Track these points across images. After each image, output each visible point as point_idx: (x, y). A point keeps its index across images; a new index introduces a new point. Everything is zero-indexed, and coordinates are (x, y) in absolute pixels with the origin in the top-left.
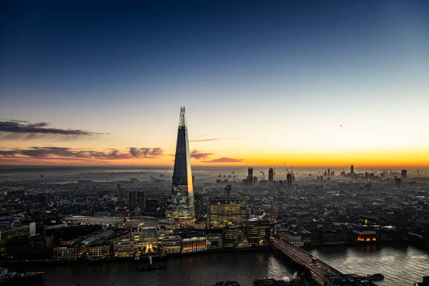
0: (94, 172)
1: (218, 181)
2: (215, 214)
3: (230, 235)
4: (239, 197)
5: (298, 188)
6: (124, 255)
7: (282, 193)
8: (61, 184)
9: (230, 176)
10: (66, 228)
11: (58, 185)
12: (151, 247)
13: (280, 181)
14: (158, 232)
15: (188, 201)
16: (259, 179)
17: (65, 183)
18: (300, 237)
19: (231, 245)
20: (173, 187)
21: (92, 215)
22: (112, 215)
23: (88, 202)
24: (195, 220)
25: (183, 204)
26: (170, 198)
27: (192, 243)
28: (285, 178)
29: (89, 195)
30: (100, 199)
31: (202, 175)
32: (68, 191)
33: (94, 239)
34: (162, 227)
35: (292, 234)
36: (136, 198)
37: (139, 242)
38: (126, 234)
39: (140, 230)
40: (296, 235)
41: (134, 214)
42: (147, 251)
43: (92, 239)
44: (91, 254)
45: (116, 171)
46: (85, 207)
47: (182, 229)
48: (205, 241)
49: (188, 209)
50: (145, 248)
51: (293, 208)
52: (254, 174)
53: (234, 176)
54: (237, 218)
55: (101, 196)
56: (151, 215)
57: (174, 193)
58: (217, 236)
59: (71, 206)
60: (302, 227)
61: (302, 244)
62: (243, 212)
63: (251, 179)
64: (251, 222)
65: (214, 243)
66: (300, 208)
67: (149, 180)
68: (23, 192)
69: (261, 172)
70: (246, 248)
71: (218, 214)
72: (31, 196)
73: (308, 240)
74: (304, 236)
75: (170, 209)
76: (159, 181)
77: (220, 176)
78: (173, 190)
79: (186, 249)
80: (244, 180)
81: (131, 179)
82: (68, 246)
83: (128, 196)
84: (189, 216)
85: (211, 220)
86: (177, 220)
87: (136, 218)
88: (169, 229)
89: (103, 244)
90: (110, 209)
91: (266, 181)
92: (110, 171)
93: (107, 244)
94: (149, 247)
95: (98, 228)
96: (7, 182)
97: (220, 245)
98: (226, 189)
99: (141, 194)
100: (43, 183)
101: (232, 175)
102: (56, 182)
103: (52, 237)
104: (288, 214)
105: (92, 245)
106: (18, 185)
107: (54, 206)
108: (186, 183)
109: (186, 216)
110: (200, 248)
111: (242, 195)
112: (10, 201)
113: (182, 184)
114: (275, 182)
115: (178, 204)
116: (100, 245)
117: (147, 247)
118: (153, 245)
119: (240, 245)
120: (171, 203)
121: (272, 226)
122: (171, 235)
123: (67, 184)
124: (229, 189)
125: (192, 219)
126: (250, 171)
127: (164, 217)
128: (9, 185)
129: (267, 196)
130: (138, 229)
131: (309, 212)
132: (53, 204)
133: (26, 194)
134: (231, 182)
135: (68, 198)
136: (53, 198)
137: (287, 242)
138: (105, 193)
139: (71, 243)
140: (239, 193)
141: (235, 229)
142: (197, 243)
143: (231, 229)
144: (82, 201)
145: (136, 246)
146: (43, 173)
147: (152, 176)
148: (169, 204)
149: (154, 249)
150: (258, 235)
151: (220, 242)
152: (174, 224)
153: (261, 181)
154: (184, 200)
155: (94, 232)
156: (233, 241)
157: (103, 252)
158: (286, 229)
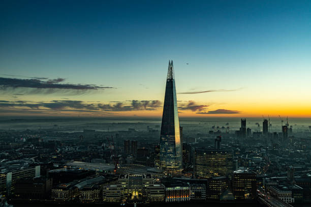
0: (98, 122)
1: (211, 132)
2: (201, 165)
3: (214, 186)
4: (230, 148)
5: (295, 140)
6: (112, 200)
7: (275, 145)
8: (69, 132)
9: (223, 128)
10: (64, 172)
11: (67, 134)
12: (137, 194)
13: (275, 133)
14: (143, 179)
15: (175, 150)
16: (253, 131)
17: (73, 132)
18: (290, 193)
19: (215, 197)
20: (161, 137)
21: (89, 161)
22: (107, 162)
23: (89, 149)
24: (181, 170)
25: (170, 153)
26: (159, 147)
27: (175, 193)
28: (281, 130)
29: (90, 144)
30: (99, 147)
31: (195, 126)
32: (75, 139)
33: (86, 184)
34: (149, 176)
35: (281, 189)
36: (130, 147)
37: (125, 188)
38: (115, 180)
39: (127, 177)
40: (285, 190)
41: (126, 162)
42: (133, 197)
43: (85, 183)
44: (82, 197)
45: (117, 122)
46: (86, 154)
47: (169, 178)
48: (188, 191)
49: (175, 158)
50: (131, 195)
51: (287, 161)
52: (248, 126)
53: (228, 128)
54: (224, 170)
55: (100, 144)
56: (141, 164)
57: (162, 142)
58: (201, 186)
59: (74, 153)
60: (294, 181)
61: (292, 200)
62: (230, 163)
63: (243, 130)
64: (235, 174)
65: (198, 194)
66: (295, 162)
67: (146, 130)
68: (38, 139)
69: (256, 124)
70: (231, 201)
71: (205, 165)
72: (43, 143)
73: (300, 196)
74: (295, 191)
75: (158, 158)
76: (154, 131)
77: (213, 127)
78: (161, 139)
79: (169, 198)
80: (237, 132)
81: (129, 129)
82: (64, 189)
83: (124, 144)
84: (176, 165)
85: (198, 171)
86: (164, 169)
87: (127, 166)
88: (157, 178)
89: (93, 189)
90: (106, 156)
91: (260, 133)
92: (112, 122)
93: (97, 189)
94: (135, 194)
95: (92, 173)
96: (28, 130)
97: (204, 196)
98: (216, 140)
99: (134, 143)
100: (55, 132)
101: (226, 127)
102: (66, 131)
103: (52, 179)
104: (280, 168)
105: (84, 189)
106: (36, 133)
107: (61, 152)
108: (173, 134)
109: (173, 165)
110: (184, 198)
111: (233, 146)
112: (26, 146)
113: (169, 134)
114: (269, 134)
115: (165, 154)
116: (90, 189)
117: (134, 194)
118: (139, 192)
119: (225, 197)
120: (159, 152)
121: (260, 179)
122: (157, 183)
123: (75, 133)
124: (219, 140)
125: (179, 168)
126: (244, 122)
127: (153, 165)
128: (29, 133)
129: (259, 148)
130: (126, 176)
131: (304, 166)
132: (59, 150)
133: (40, 141)
134: (224, 133)
135: (73, 146)
136: (61, 145)
137: (275, 197)
138: (104, 141)
139: (66, 186)
140: (231, 144)
141: (219, 180)
142: (181, 193)
143: (215, 180)
144: (83, 148)
145: (123, 192)
146: (56, 123)
147: (148, 127)
148: (158, 152)
149: (139, 195)
150: (242, 188)
151: (204, 192)
152: (161, 173)
153: (254, 133)
154: (171, 150)
155: (88, 177)
156: (217, 192)
157: (93, 196)
158: (276, 184)
